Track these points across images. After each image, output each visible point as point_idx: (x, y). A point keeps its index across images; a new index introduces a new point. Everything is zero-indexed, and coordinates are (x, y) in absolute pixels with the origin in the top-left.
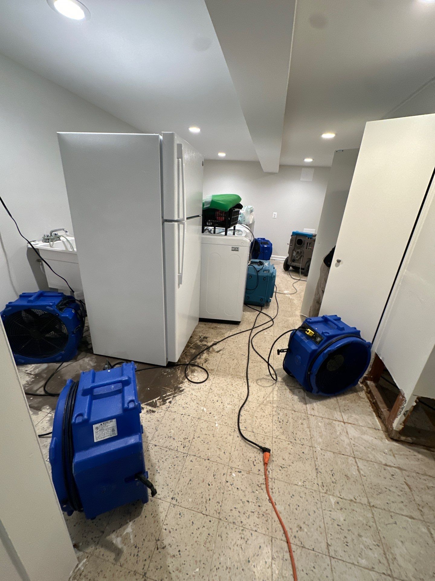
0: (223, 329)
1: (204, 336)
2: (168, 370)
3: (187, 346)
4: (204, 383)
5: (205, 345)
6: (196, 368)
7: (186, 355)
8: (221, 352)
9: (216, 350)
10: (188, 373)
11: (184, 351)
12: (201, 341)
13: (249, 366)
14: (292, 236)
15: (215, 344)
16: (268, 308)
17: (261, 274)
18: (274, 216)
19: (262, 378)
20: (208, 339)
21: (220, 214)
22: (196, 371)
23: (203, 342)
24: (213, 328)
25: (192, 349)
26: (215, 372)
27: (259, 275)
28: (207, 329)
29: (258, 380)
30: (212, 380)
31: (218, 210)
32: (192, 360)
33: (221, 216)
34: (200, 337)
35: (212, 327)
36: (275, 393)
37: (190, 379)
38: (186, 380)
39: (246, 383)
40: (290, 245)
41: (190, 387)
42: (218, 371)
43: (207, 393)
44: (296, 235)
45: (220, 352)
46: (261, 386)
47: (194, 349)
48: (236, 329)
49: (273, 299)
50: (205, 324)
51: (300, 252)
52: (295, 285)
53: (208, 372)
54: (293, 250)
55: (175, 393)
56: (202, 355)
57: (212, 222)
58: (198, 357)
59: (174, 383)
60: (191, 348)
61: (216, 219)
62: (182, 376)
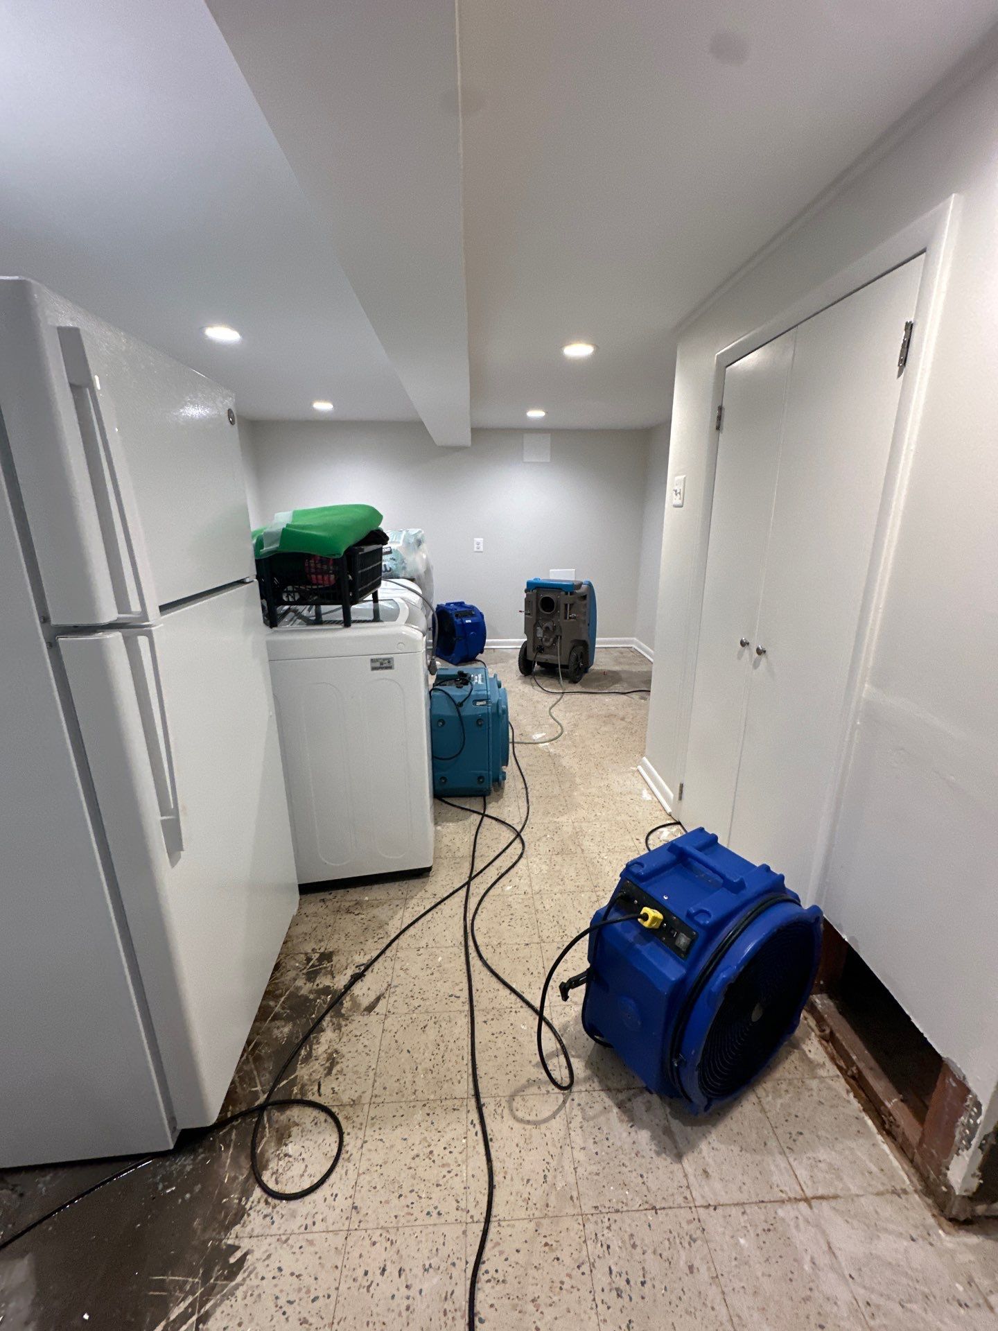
0: (380, 904)
1: (322, 950)
2: (186, 1163)
3: (263, 1014)
4: (325, 1186)
5: (326, 990)
6: (295, 1113)
7: (258, 1059)
8: (381, 1008)
9: (365, 1002)
10: (263, 1152)
11: (248, 1042)
12: (311, 976)
13: (477, 1041)
14: (526, 591)
15: (357, 978)
16: (500, 797)
17: (468, 710)
18: (476, 546)
19: (523, 1081)
20: (335, 958)
21: (319, 566)
22: (295, 1130)
23: (318, 981)
24: (348, 911)
25: (278, 1023)
26: (366, 1107)
27: (463, 714)
28: (330, 920)
29: (512, 1098)
30: (356, 1156)
31: (310, 556)
32: (277, 1080)
33: (324, 573)
34: (309, 960)
35: (347, 904)
36: (577, 1138)
37: (271, 1185)
38: (258, 1192)
39: (478, 1128)
40: (526, 614)
41: (274, 1228)
42: (379, 1100)
43: (339, 1239)
44: (534, 588)
45: (376, 1010)
46: (528, 1122)
47: (288, 1019)
48: (422, 893)
49: (510, 769)
50: (323, 900)
51: (551, 628)
52: (555, 712)
53: (340, 1118)
54: (535, 625)
55: (209, 1293)
56: (318, 1043)
57: (299, 591)
58: (303, 1052)
59: (204, 1230)
60: (277, 1017)
61: (309, 582)
62: (241, 1178)
